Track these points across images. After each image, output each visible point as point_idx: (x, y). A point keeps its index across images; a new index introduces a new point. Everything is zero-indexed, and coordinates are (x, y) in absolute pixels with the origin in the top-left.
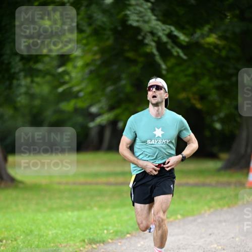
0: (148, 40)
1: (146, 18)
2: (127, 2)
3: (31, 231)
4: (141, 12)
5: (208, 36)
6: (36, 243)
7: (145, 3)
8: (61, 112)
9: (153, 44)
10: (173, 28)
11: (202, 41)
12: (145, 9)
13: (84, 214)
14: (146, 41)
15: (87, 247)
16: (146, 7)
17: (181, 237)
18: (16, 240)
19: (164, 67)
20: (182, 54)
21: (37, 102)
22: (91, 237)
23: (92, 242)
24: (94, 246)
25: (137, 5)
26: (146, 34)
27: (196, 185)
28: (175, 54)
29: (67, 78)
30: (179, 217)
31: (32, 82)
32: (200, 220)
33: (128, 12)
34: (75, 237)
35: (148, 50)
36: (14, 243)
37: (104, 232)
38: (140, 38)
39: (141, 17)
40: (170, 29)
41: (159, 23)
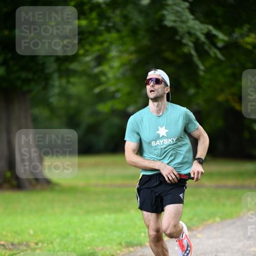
0: (186, 40)
1: (184, 18)
2: (164, 2)
3: (68, 234)
4: (178, 12)
5: (248, 36)
6: (72, 246)
7: (181, 2)
8: (97, 113)
9: (191, 44)
10: (211, 28)
11: (241, 41)
12: (183, 8)
13: (122, 217)
15: (123, 250)
16: (183, 6)
17: (220, 240)
18: (52, 243)
19: (202, 67)
20: (219, 55)
21: (73, 103)
22: (128, 240)
23: (129, 245)
24: (131, 249)
25: (175, 4)
26: (183, 35)
27: (235, 187)
28: (212, 55)
29: (103, 79)
30: (218, 219)
31: (68, 82)
32: (238, 223)
33: (165, 12)
34: (112, 240)
35: (186, 50)
36: (50, 246)
37: (141, 235)
38: (178, 38)
39: (178, 17)
40: (208, 28)
41: (197, 22)
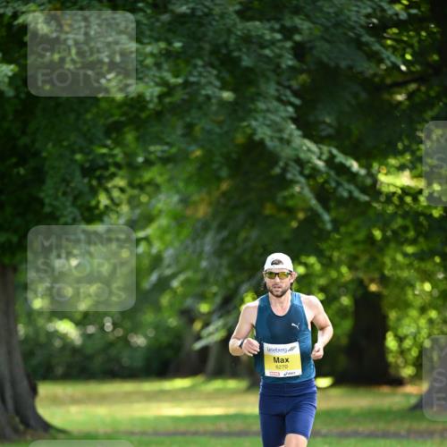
1: (285, 136)
2: (252, 106)
4: (275, 123)
7: (282, 108)
9: (302, 180)
10: (335, 151)
12: (283, 119)
14: (289, 176)
16: (284, 114)
25: (268, 110)
26: (287, 164)
28: (345, 194)
33: (254, 123)
38: (277, 170)
39: (277, 131)
40: (330, 152)
